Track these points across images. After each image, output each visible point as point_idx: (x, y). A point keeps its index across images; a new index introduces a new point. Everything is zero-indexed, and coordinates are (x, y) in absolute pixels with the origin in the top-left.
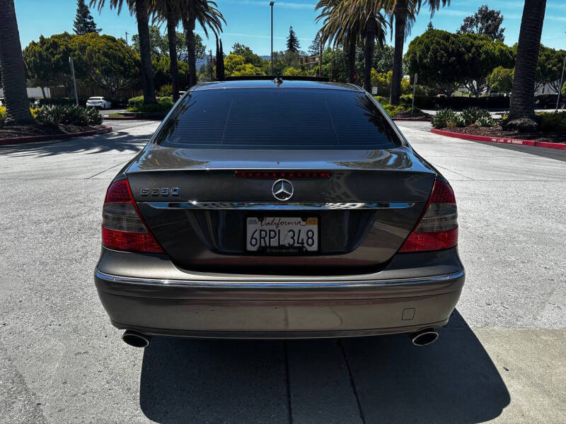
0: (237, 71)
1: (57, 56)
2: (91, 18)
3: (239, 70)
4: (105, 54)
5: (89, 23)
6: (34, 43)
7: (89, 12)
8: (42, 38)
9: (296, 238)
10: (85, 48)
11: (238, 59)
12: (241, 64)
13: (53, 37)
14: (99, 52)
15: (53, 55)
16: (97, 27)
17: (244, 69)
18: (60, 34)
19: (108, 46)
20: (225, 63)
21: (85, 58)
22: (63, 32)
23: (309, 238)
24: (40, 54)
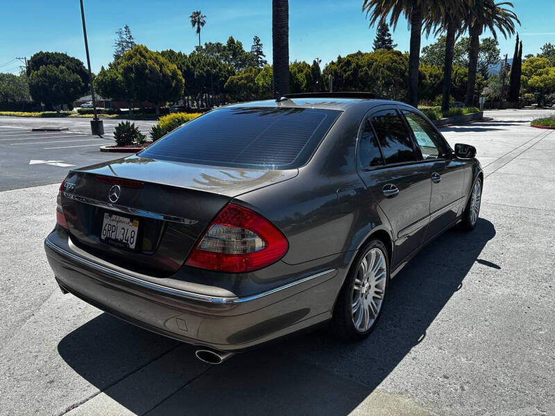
0: (537, 75)
1: (348, 73)
2: (389, 35)
3: (540, 75)
4: (389, 69)
5: (386, 40)
6: (333, 63)
7: (388, 30)
8: (339, 58)
9: (125, 235)
10: (372, 64)
11: (540, 62)
12: (544, 67)
13: (348, 56)
14: (383, 67)
15: (345, 71)
16: (393, 43)
17: (547, 74)
18: (354, 53)
19: (393, 60)
20: (523, 67)
21: (370, 73)
22: (356, 52)
23: (132, 237)
24: (335, 71)
